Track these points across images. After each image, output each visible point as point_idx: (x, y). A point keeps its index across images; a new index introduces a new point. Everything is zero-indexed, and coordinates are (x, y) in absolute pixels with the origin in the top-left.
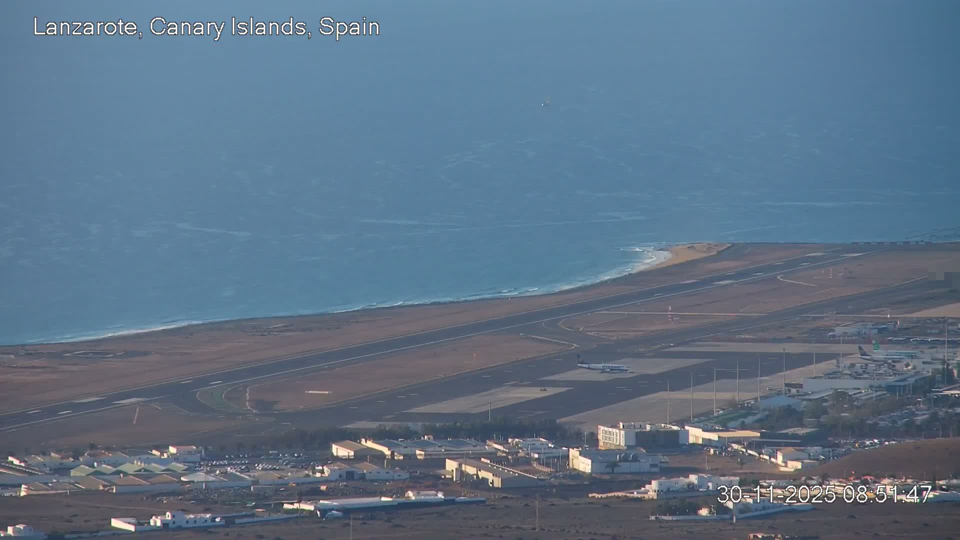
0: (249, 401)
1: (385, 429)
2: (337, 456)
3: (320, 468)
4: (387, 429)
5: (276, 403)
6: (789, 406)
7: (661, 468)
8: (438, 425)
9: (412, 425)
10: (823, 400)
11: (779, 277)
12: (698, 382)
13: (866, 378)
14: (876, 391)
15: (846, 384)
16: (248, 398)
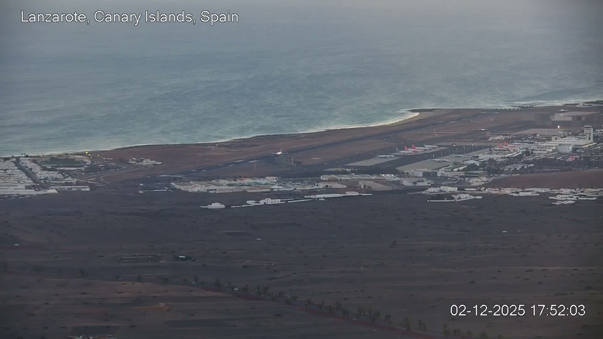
0: (293, 161)
1: (338, 171)
2: (323, 180)
3: (317, 184)
4: (339, 171)
5: (302, 162)
6: (474, 164)
7: (431, 184)
8: (356, 170)
9: (347, 170)
10: (485, 161)
11: (471, 120)
12: (444, 155)
13: (500, 154)
14: (504, 159)
15: (494, 156)
16: (292, 160)
